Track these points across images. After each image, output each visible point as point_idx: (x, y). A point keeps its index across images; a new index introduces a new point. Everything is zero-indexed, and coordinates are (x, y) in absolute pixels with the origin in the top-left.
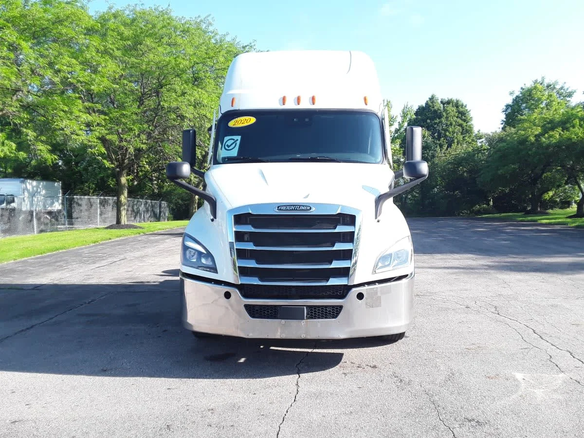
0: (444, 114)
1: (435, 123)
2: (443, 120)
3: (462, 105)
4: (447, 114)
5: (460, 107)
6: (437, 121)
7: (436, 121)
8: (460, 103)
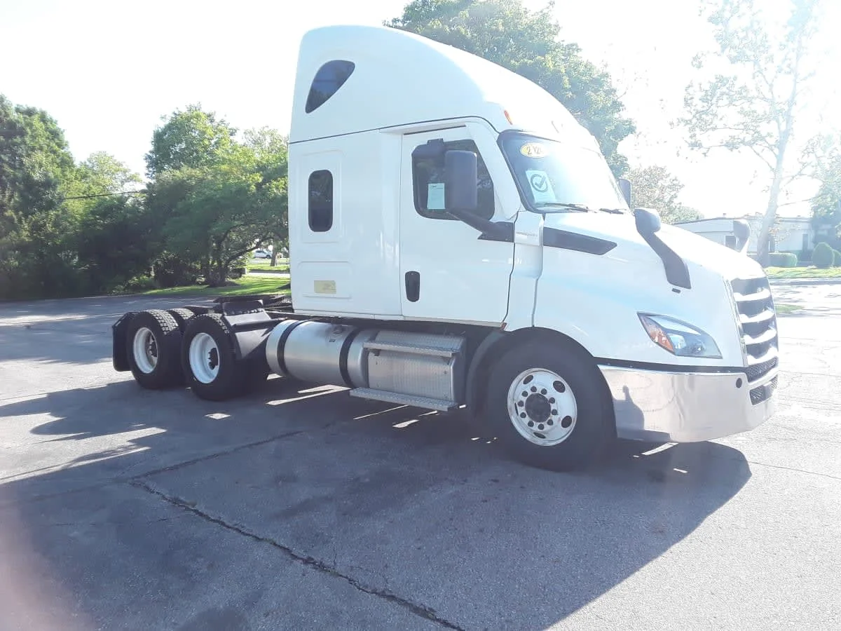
0: (28, 130)
1: (15, 144)
2: (27, 139)
3: (51, 122)
4: (32, 132)
5: (49, 123)
6: (18, 140)
7: (15, 140)
8: (48, 117)
